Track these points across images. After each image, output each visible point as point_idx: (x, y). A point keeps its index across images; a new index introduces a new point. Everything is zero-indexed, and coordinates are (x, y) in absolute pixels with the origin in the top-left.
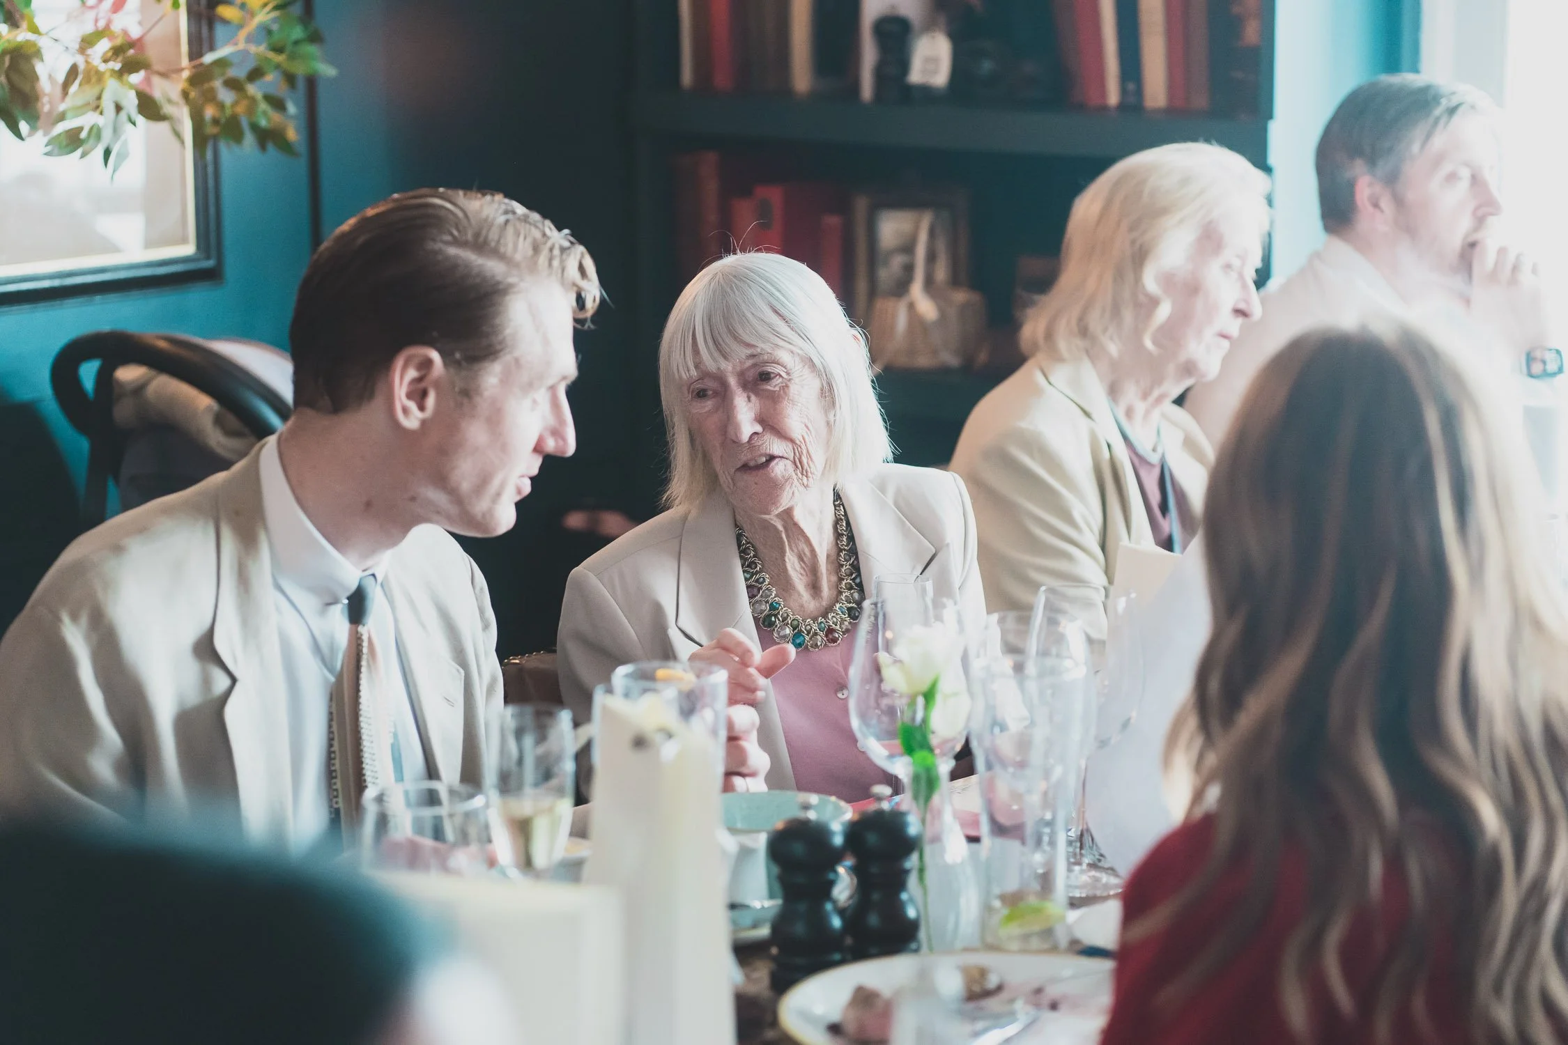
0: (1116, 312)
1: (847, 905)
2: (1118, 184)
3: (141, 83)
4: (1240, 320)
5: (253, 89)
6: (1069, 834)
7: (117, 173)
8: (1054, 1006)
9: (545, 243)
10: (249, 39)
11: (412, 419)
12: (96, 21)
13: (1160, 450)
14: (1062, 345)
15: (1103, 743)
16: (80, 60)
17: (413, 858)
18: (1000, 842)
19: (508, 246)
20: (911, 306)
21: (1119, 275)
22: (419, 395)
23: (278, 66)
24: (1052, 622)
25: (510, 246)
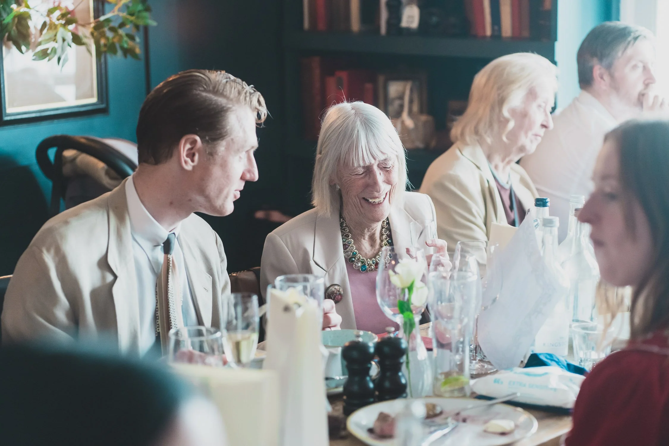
0: (491, 125)
1: (375, 378)
2: (493, 70)
3: (74, 29)
4: (544, 129)
5: (121, 32)
6: (471, 347)
7: (63, 68)
8: (464, 421)
9: (243, 90)
10: (119, 10)
11: (189, 166)
12: (54, 3)
13: (510, 183)
14: (468, 138)
15: (486, 308)
16: (47, 20)
17: (190, 358)
18: (440, 350)
19: (227, 92)
20: (403, 123)
21: (492, 109)
22: (191, 155)
23: (131, 22)
24: (463, 256)
25: (228, 92)
